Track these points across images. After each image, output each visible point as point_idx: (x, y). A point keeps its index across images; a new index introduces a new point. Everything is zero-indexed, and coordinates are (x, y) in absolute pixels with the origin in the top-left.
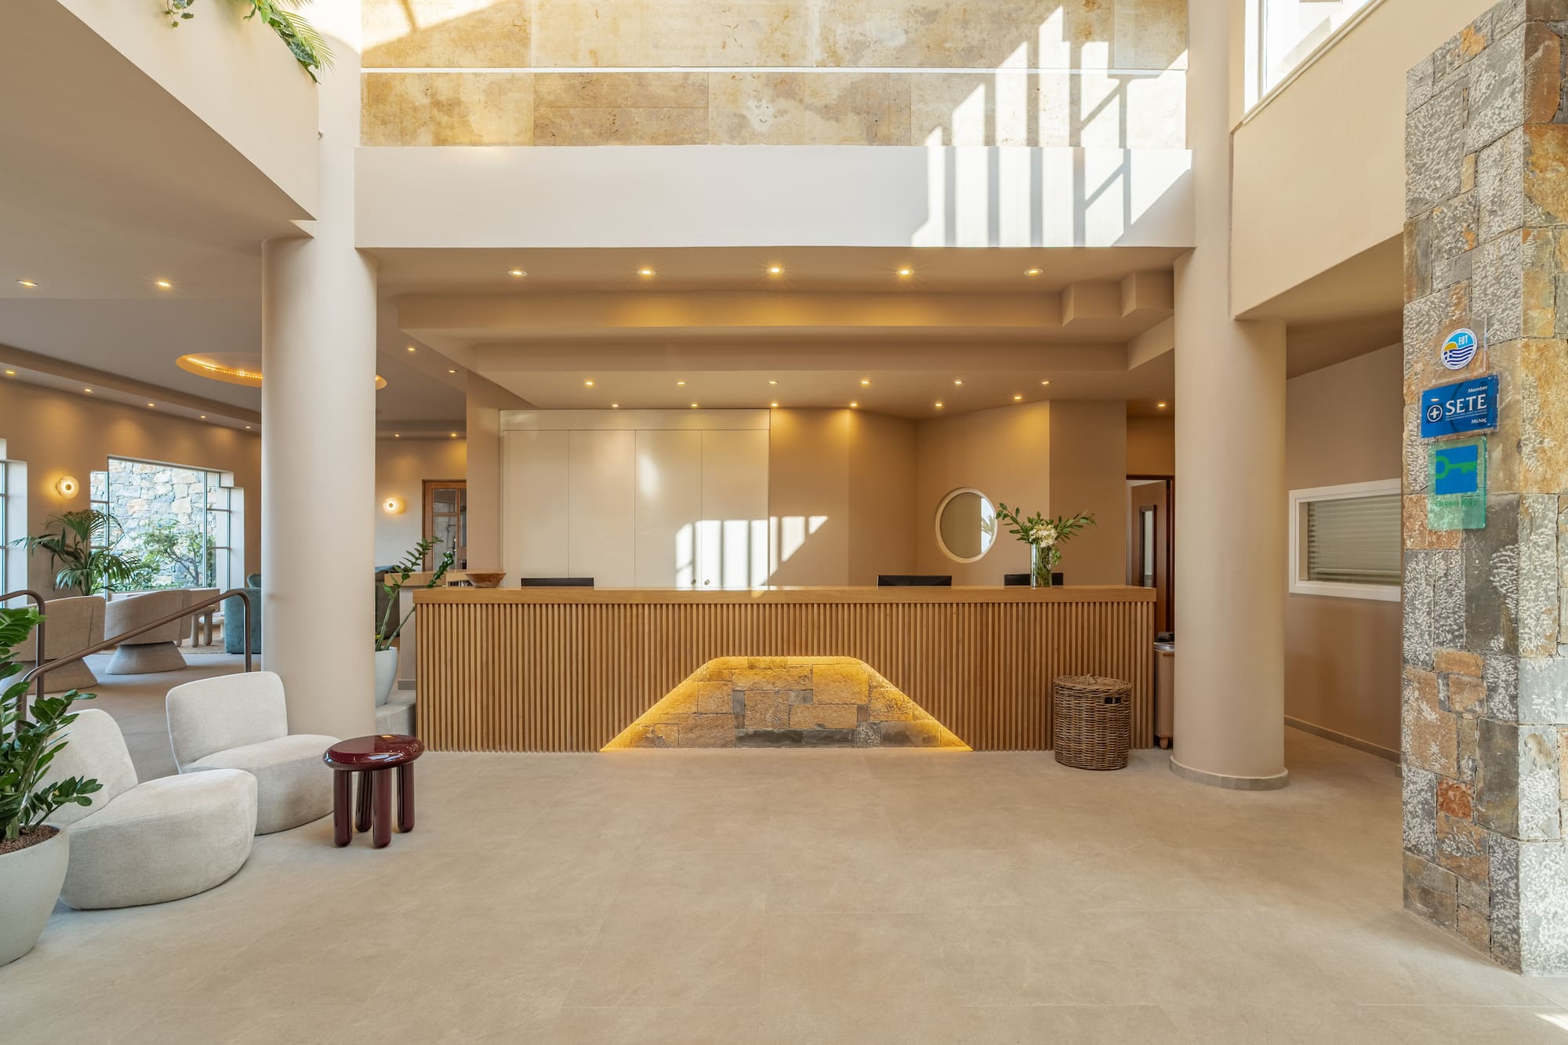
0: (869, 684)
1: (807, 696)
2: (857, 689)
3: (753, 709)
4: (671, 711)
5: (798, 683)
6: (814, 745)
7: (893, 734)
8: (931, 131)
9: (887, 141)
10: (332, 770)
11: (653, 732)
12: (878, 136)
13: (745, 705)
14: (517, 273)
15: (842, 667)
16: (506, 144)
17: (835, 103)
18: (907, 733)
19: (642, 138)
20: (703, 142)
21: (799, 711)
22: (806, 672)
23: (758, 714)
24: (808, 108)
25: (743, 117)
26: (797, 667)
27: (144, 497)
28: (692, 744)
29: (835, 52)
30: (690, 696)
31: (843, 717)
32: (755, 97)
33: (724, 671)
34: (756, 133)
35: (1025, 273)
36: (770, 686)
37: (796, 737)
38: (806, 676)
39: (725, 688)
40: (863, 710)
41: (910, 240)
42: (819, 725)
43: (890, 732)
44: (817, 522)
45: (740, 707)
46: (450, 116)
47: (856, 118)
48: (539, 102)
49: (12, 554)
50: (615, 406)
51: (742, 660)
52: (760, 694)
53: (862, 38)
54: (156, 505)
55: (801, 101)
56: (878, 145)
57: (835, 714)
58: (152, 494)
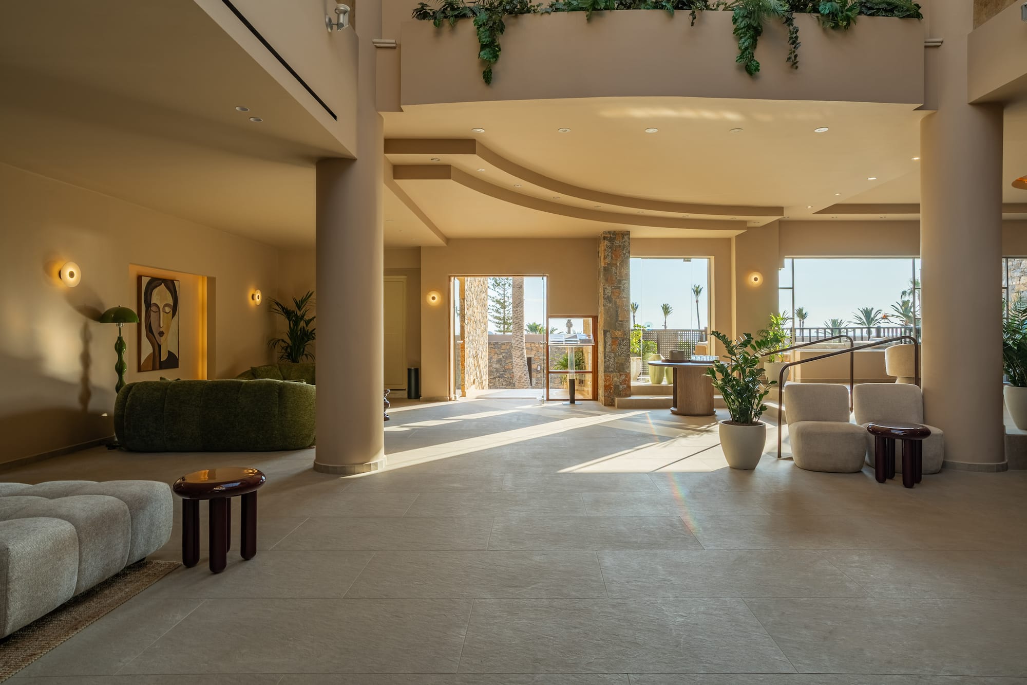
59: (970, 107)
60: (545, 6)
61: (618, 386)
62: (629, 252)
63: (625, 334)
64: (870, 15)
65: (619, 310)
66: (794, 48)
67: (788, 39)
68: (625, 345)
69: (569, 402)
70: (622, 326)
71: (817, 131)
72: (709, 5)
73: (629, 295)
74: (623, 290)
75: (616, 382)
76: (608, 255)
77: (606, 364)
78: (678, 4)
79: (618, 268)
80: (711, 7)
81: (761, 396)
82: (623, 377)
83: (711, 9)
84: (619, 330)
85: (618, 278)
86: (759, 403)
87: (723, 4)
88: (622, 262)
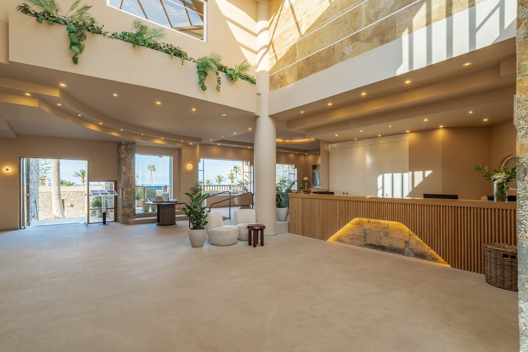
0: (409, 234)
1: (386, 234)
2: (404, 235)
3: (369, 236)
4: (346, 233)
5: (384, 229)
6: (389, 252)
7: (419, 254)
8: (403, 31)
9: (388, 41)
10: (248, 230)
11: (341, 238)
12: (384, 41)
13: (367, 234)
14: (302, 112)
15: (399, 226)
16: (292, 82)
17: (370, 36)
18: (425, 255)
19: (320, 69)
20: (334, 65)
21: (384, 239)
22: (386, 226)
23: (371, 238)
24: (362, 42)
25: (344, 53)
26: (383, 224)
27: (282, 171)
28: (352, 244)
29: (370, 19)
30: (351, 229)
31: (399, 244)
32: (347, 45)
33: (361, 222)
34: (347, 56)
35: (463, 65)
36: (374, 229)
37: (383, 248)
38: (386, 227)
39: (361, 228)
40: (407, 243)
41: (395, 73)
42: (391, 245)
43: (418, 253)
44: (428, 173)
45: (365, 235)
46: (283, 80)
47: (377, 38)
48: (299, 69)
49: (251, 184)
50: (356, 139)
51: (366, 220)
52: (371, 231)
53: (379, 10)
54: (284, 173)
55: (360, 41)
56: (384, 44)
57: (396, 242)
58: (283, 170)
59: (268, 117)
60: (110, 34)
61: (129, 214)
62: (135, 152)
63: (133, 190)
64: (242, 79)
65: (130, 179)
66: (219, 84)
67: (217, 81)
68: (133, 195)
69: (102, 223)
70: (131, 186)
71: (222, 115)
72: (188, 58)
73: (135, 172)
74: (132, 169)
75: (128, 213)
76: (124, 153)
77: (123, 204)
78: (175, 54)
79: (129, 159)
80: (188, 59)
81: (204, 217)
82: (132, 210)
83: (188, 60)
84: (130, 188)
85: (129, 164)
86: (204, 220)
87: (193, 59)
88: (132, 156)
